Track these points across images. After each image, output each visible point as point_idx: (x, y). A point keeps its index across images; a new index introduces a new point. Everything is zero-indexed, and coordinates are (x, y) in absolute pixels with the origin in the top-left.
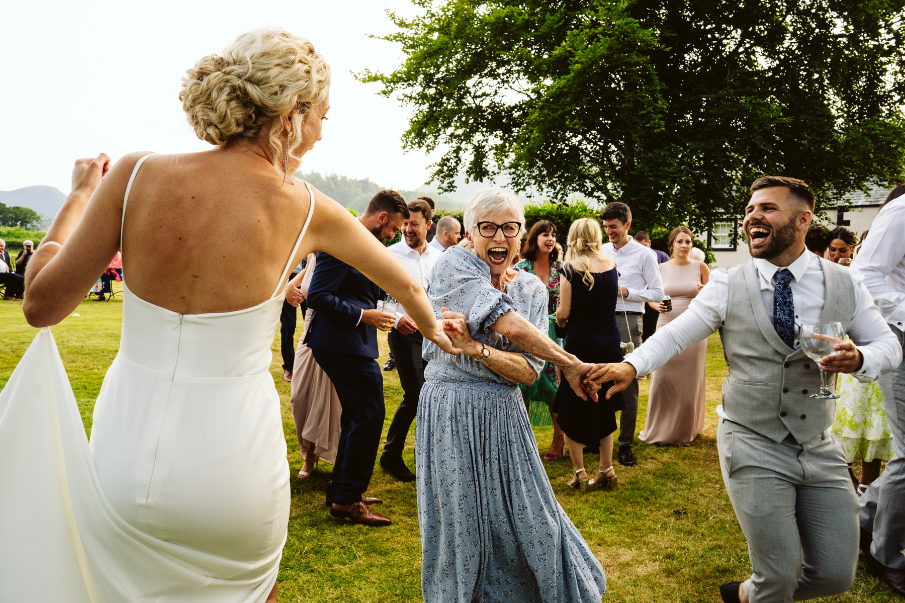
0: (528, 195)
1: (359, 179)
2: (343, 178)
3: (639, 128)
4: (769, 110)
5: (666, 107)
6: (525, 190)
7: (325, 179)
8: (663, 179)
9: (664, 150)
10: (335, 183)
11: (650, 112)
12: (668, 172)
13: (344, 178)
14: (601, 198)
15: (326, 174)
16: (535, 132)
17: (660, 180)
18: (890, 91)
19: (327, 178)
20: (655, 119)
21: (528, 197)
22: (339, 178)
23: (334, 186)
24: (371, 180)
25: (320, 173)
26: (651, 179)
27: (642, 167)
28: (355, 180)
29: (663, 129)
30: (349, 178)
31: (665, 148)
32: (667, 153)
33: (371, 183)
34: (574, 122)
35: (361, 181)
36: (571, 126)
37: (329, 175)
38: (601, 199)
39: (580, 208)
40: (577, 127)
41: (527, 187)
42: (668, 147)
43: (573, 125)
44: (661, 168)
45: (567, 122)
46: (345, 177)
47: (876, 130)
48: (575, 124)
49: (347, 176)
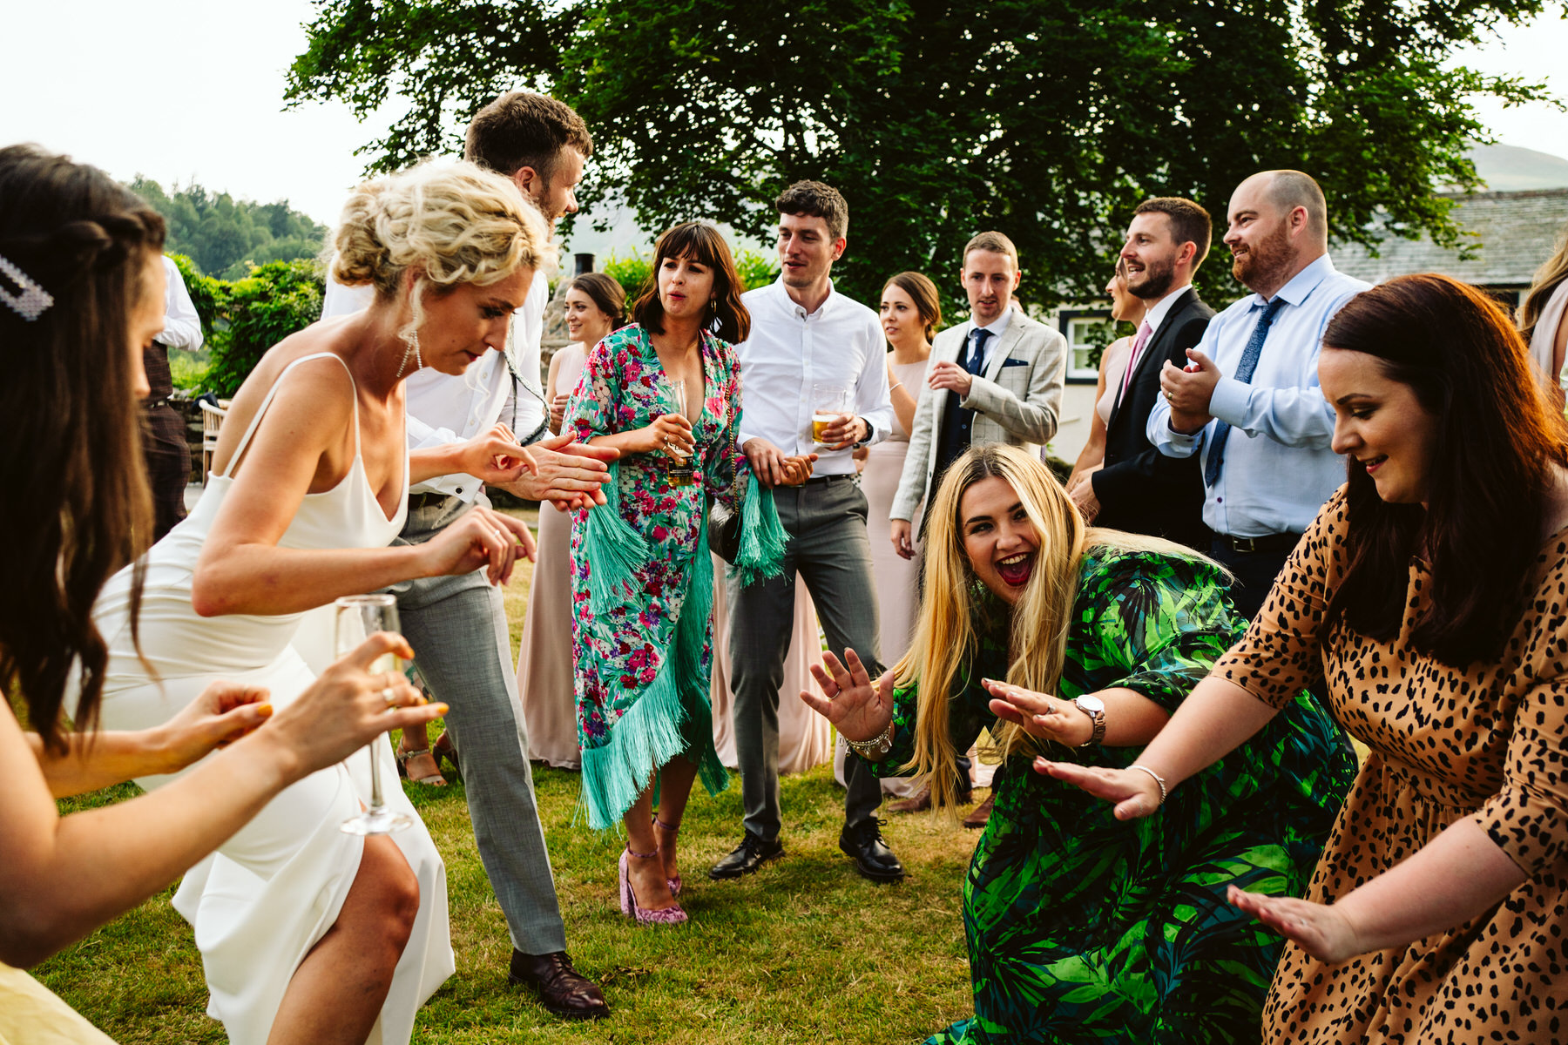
0: (599, 224)
1: (262, 203)
2: (221, 197)
3: (849, 67)
4: (1144, 42)
5: (904, 19)
6: (590, 213)
7: (172, 197)
8: (905, 193)
9: (911, 124)
10: (200, 210)
11: (866, 28)
12: (916, 175)
13: (223, 200)
14: (768, 235)
15: (176, 185)
16: (595, 62)
17: (897, 193)
18: (1415, 20)
19: (179, 196)
20: (879, 46)
21: (597, 228)
22: (209, 198)
23: (195, 217)
24: (292, 207)
25: (160, 183)
26: (877, 190)
27: (856, 161)
28: (253, 205)
29: (897, 69)
30: (236, 199)
31: (912, 120)
32: (916, 132)
33: (294, 213)
34: (690, 44)
35: (267, 208)
36: (682, 53)
37: (183, 189)
38: (769, 239)
39: (753, 270)
40: (696, 54)
41: (594, 204)
42: (918, 119)
43: (687, 50)
44: (901, 165)
45: (673, 43)
46: (226, 195)
47: (1371, 95)
48: (694, 49)
49: (230, 194)
